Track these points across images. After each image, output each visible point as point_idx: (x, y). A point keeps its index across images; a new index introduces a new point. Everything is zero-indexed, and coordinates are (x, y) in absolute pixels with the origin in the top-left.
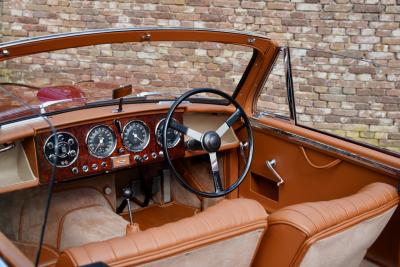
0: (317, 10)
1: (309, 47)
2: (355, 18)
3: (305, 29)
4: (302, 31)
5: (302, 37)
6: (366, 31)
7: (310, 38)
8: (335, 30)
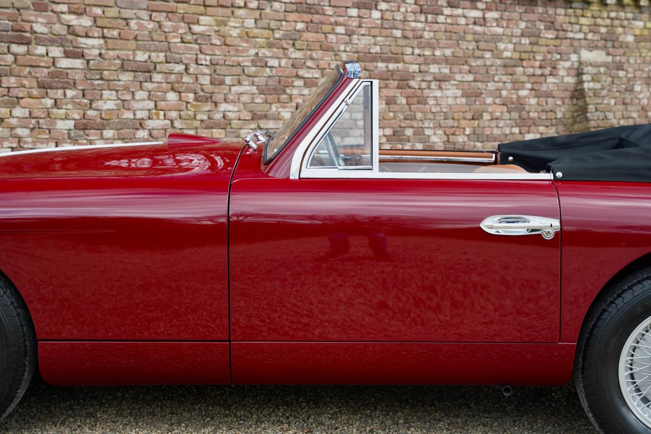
0: (81, 67)
1: (77, 117)
2: (126, 77)
3: (70, 93)
4: (65, 94)
5: (67, 104)
6: (140, 95)
7: (77, 105)
8: (106, 93)
